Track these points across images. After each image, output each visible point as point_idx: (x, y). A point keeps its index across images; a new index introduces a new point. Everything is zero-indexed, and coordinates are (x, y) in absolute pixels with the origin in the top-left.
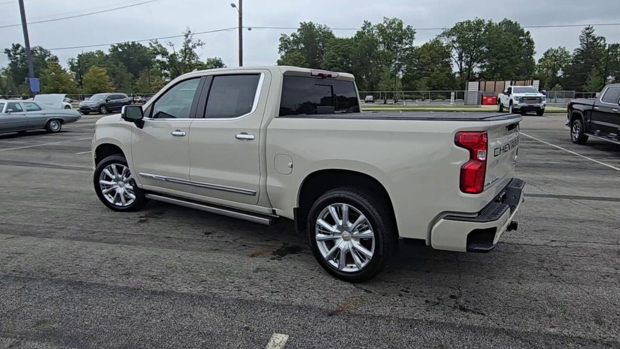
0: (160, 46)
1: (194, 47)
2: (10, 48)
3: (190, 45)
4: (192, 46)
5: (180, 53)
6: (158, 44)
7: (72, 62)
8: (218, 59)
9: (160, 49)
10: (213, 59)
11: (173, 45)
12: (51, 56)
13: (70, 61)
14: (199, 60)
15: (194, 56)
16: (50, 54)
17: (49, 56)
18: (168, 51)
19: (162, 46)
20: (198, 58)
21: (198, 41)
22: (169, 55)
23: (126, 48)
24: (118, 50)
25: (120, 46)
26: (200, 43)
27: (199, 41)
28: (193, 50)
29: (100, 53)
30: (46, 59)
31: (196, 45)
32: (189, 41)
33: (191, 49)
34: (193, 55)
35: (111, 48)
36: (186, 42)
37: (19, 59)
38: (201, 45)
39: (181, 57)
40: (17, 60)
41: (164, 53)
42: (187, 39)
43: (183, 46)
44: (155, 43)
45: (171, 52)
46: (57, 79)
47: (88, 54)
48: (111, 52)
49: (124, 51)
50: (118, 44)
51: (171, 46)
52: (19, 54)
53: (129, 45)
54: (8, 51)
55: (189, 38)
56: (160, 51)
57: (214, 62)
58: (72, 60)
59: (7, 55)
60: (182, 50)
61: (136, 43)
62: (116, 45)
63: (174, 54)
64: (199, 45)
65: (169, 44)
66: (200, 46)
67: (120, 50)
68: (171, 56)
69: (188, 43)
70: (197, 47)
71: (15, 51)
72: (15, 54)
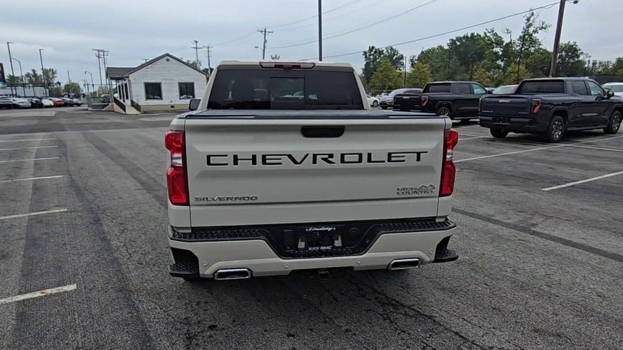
0: (496, 35)
1: (535, 31)
2: (367, 49)
3: (531, 30)
4: (534, 31)
5: (518, 40)
6: (494, 32)
7: (413, 59)
8: (572, 43)
9: (495, 39)
10: (565, 44)
11: (510, 33)
12: (398, 55)
13: (412, 58)
14: (541, 47)
15: (535, 42)
16: (398, 53)
17: (396, 55)
18: (503, 40)
19: (498, 34)
20: (540, 45)
21: (541, 24)
22: (504, 44)
23: (464, 41)
24: (455, 43)
25: (459, 39)
26: (544, 26)
27: (543, 24)
28: (534, 35)
29: (441, 48)
30: (394, 58)
31: (538, 29)
32: (529, 26)
33: (531, 35)
34: (533, 42)
35: (449, 42)
36: (526, 28)
37: (371, 60)
38: (545, 28)
39: (519, 46)
40: (371, 61)
41: (499, 42)
42: (528, 24)
43: (522, 32)
44: (490, 33)
45: (506, 40)
46: (385, 76)
47: (430, 50)
48: (449, 46)
49: (462, 44)
50: (457, 38)
51: (508, 33)
52: (372, 55)
53: (467, 37)
54: (365, 53)
55: (531, 22)
56: (494, 41)
57: (566, 47)
58: (413, 57)
59: (364, 57)
60: (520, 37)
61: (475, 34)
62: (455, 39)
63: (510, 43)
64: (542, 28)
65: (506, 31)
66: (544, 30)
67: (458, 43)
68: (507, 45)
69: (528, 28)
70: (539, 31)
71: (370, 53)
72: (370, 55)
